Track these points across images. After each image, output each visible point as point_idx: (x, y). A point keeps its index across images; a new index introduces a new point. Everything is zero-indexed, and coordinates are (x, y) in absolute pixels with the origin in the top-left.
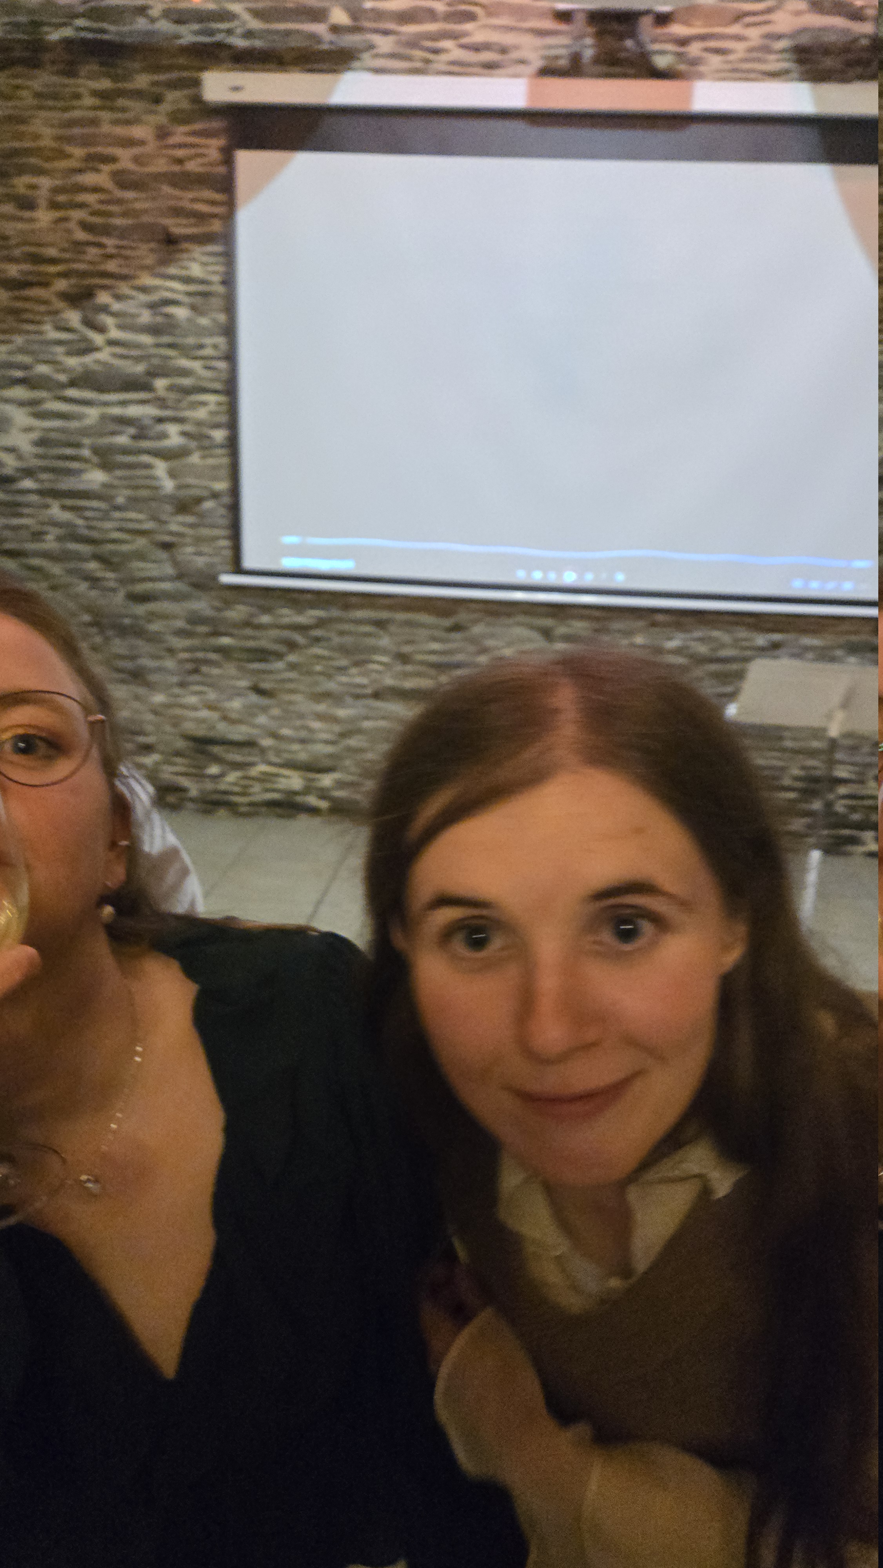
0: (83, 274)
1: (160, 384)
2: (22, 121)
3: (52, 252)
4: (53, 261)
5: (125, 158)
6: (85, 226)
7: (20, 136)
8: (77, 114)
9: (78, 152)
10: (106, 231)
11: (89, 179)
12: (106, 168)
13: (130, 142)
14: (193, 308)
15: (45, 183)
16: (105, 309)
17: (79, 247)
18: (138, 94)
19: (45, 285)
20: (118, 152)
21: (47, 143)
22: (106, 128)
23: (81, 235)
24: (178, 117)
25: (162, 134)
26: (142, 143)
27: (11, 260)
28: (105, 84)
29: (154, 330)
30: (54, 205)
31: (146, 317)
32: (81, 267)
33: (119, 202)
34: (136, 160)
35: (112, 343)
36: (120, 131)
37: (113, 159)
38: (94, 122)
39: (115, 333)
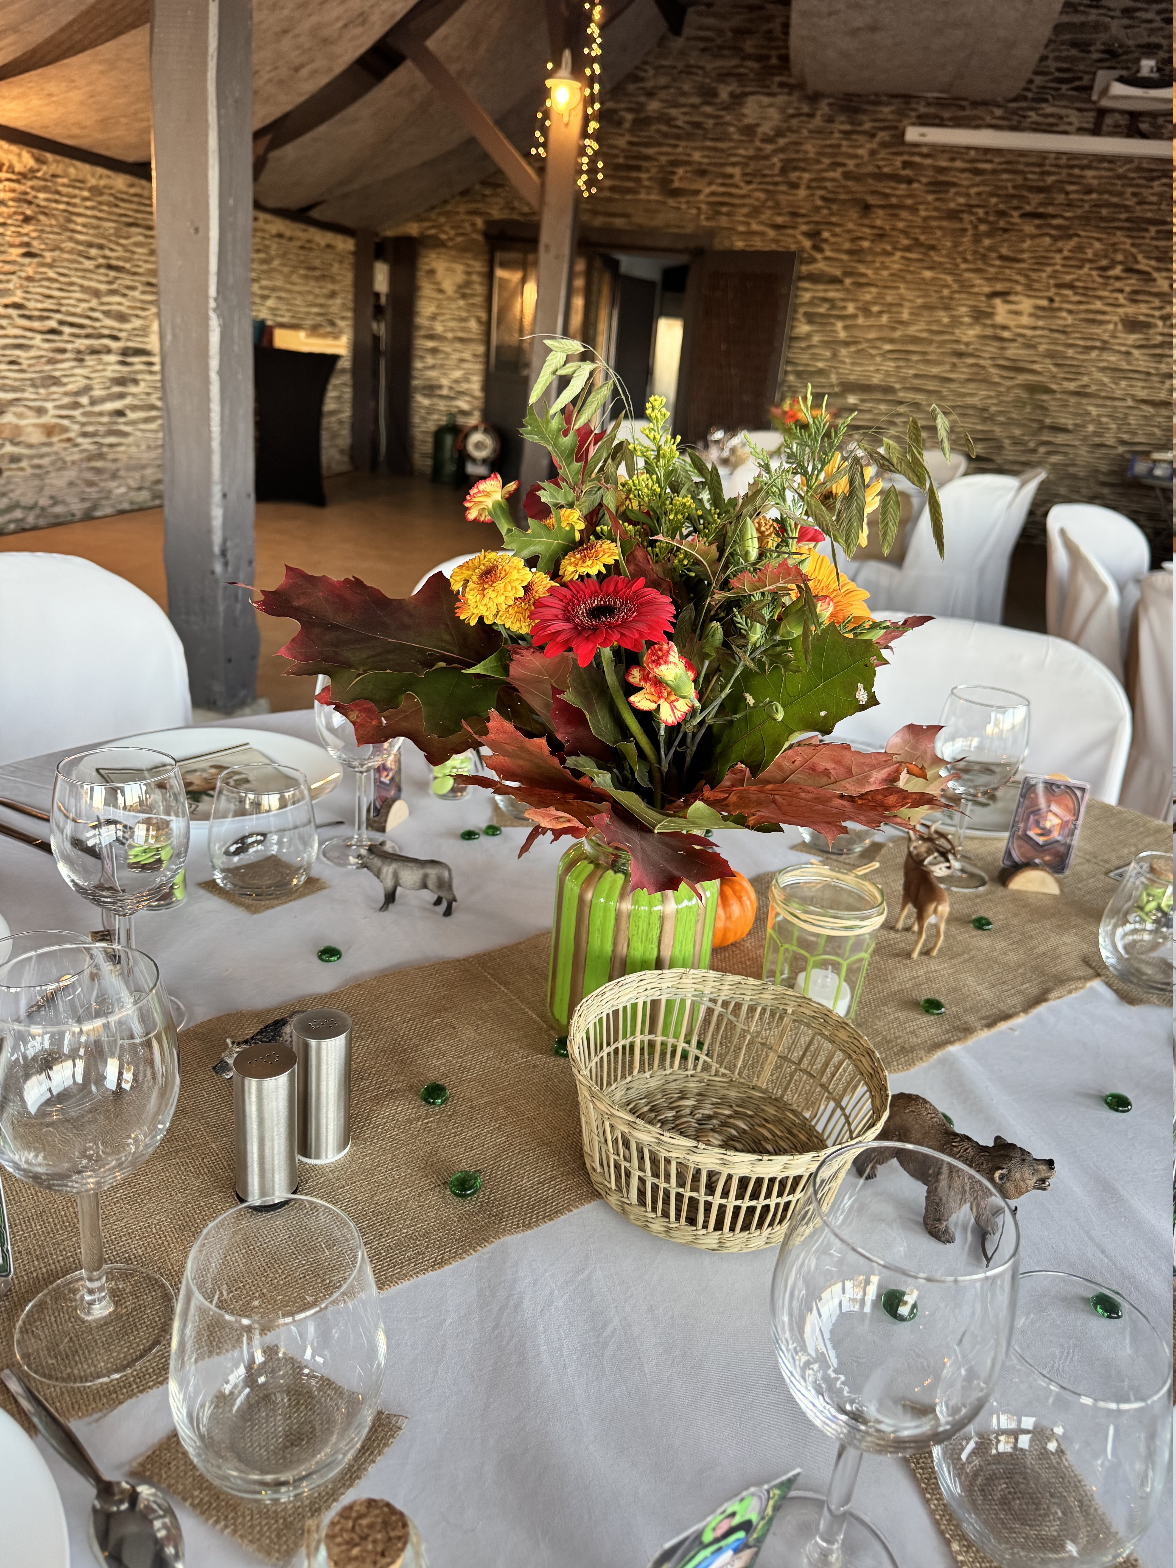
0: (817, 223)
1: (848, 281)
2: (801, 144)
3: (803, 211)
4: (803, 216)
5: (851, 164)
6: (823, 198)
7: (797, 152)
8: (828, 142)
9: (827, 161)
10: (833, 201)
11: (831, 174)
12: (840, 170)
13: (856, 156)
14: (872, 241)
15: (806, 176)
16: (826, 241)
17: (817, 209)
18: (864, 133)
19: (794, 228)
20: (847, 161)
21: (811, 155)
22: (844, 149)
23: (819, 203)
24: (884, 145)
25: (873, 153)
26: (861, 157)
27: (780, 214)
28: (848, 127)
29: (850, 252)
30: (809, 187)
31: (847, 246)
32: (816, 219)
33: (844, 187)
34: (857, 166)
35: (827, 259)
36: (851, 151)
37: (844, 165)
38: (839, 146)
39: (828, 254)
